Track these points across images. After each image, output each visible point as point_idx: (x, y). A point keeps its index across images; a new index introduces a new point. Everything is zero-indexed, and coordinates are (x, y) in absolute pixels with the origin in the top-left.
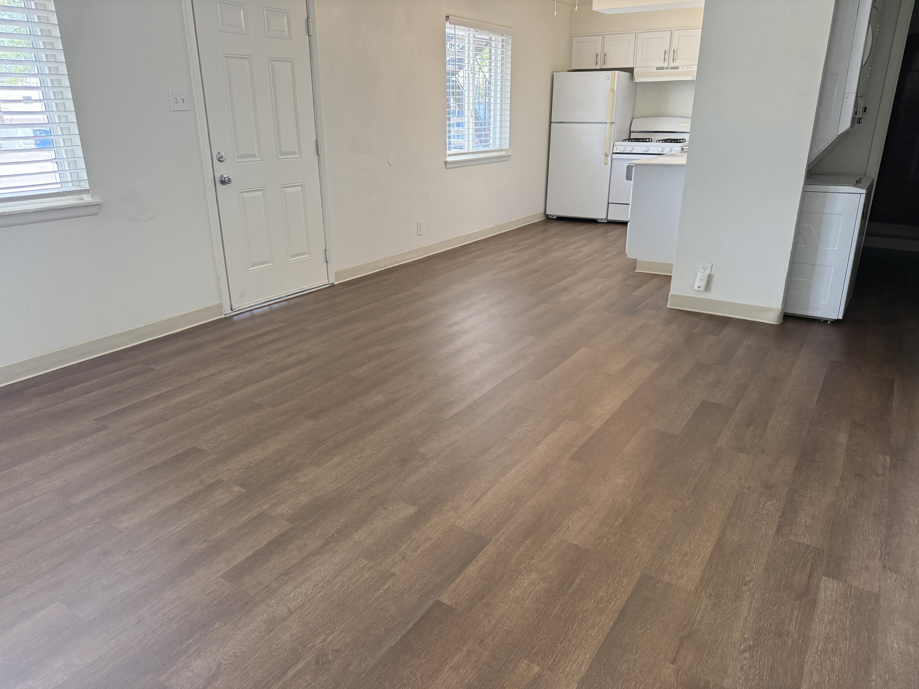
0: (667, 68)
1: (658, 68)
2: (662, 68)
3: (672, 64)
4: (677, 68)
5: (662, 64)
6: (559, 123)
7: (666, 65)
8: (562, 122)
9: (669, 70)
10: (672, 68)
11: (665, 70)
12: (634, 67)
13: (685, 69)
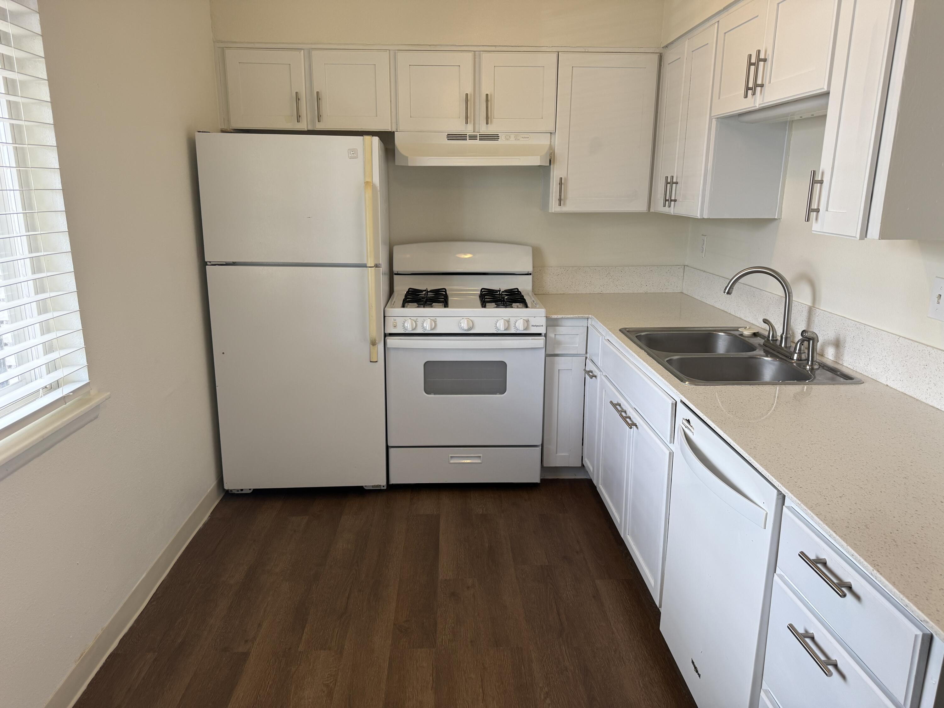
0: (473, 137)
1: (451, 137)
2: (462, 137)
3: (484, 129)
4: (495, 137)
5: (459, 127)
6: (227, 264)
7: (469, 130)
8: (234, 264)
9: (477, 142)
10: (484, 137)
11: (469, 142)
12: (394, 130)
13: (512, 141)
